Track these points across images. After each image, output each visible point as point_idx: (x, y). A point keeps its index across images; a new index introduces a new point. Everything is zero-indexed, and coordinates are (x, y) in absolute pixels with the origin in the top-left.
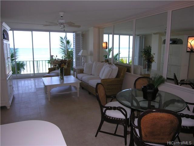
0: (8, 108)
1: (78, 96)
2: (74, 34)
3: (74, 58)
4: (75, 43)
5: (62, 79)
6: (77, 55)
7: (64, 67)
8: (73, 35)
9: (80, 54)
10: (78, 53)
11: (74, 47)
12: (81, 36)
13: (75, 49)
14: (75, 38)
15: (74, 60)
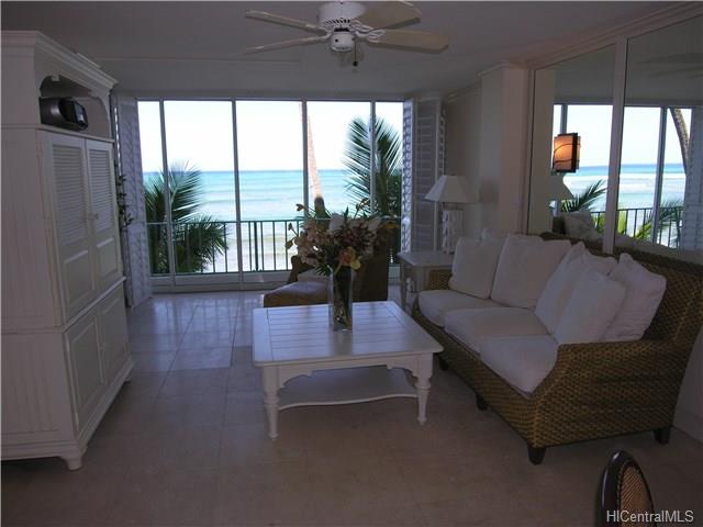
0: (75, 465)
1: (422, 418)
2: (410, 104)
3: (403, 213)
4: (410, 147)
5: (342, 322)
6: (418, 198)
7: (351, 265)
8: (405, 111)
9: (434, 195)
10: (427, 191)
11: (404, 162)
12: (438, 115)
13: (409, 173)
14: (411, 121)
15: (407, 221)
